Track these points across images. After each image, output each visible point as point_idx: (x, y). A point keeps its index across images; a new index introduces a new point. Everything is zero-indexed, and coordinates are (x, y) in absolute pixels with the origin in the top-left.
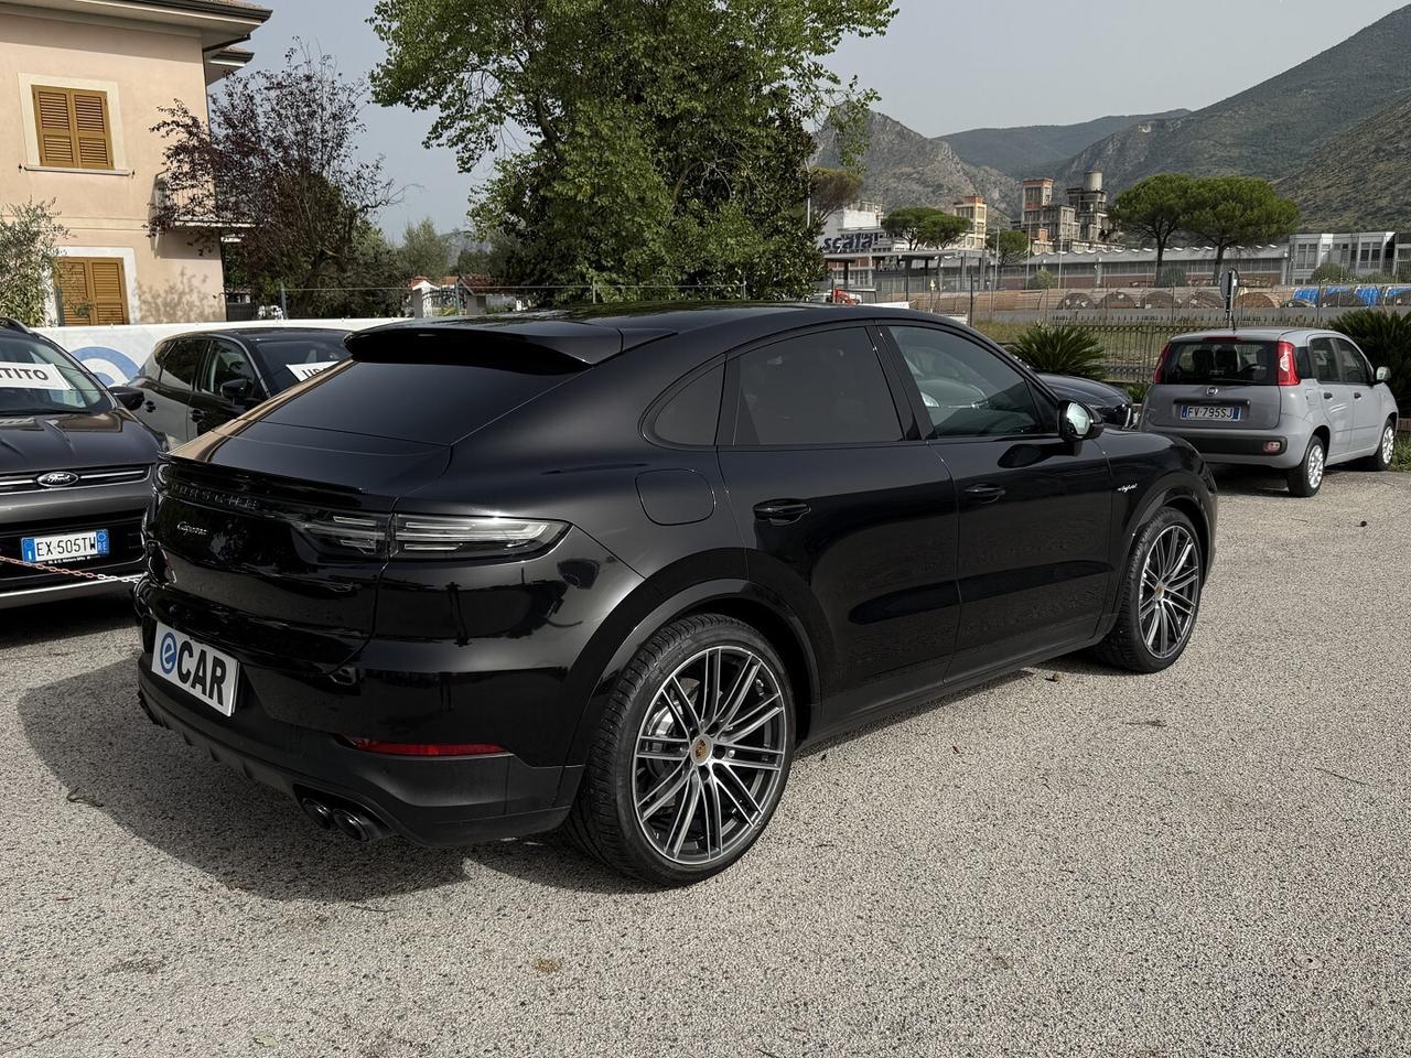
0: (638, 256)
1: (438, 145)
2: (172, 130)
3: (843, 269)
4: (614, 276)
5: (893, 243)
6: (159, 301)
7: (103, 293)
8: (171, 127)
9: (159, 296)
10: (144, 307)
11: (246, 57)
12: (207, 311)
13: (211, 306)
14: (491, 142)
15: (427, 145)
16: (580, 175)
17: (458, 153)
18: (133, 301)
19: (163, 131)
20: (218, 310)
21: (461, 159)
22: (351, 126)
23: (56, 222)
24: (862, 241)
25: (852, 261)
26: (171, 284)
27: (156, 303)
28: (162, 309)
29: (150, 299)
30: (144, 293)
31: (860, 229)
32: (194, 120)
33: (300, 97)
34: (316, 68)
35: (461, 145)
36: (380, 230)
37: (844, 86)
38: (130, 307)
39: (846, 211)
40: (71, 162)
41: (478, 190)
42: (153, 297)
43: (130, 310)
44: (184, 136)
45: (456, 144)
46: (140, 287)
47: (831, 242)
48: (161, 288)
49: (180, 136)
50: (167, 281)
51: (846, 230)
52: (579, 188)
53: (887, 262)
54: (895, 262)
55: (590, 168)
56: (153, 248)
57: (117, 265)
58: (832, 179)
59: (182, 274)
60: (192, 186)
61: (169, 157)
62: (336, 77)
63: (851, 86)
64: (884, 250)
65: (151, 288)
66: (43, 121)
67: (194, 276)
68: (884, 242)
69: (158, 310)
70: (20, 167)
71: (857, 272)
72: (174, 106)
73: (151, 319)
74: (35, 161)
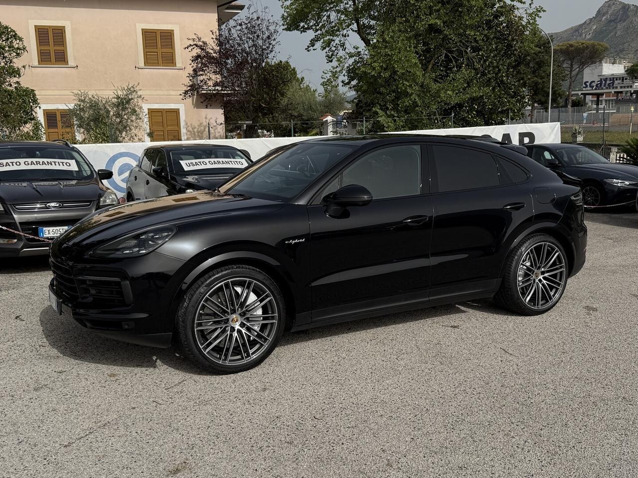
0: (407, 102)
1: (314, 50)
2: (194, 48)
3: (596, 99)
4: (392, 112)
5: (634, 83)
6: (196, 130)
7: (171, 125)
8: (193, 47)
9: (195, 128)
10: (189, 133)
11: (241, 8)
12: (217, 135)
13: (219, 132)
14: (343, 46)
15: (308, 50)
16: (375, 62)
17: (326, 53)
18: (183, 131)
19: (190, 49)
20: (222, 134)
21: (328, 56)
22: (273, 43)
23: (139, 93)
24: (608, 82)
25: (602, 94)
26: (201, 122)
27: (194, 132)
28: (197, 134)
29: (191, 129)
30: (188, 126)
31: (613, 75)
32: (205, 43)
33: (252, 28)
34: (260, 14)
35: (327, 49)
36: (316, 90)
37: (527, 5)
38: (182, 133)
39: (604, 64)
40: (158, 64)
41: (326, 72)
42: (192, 129)
43: (182, 135)
44: (199, 51)
45: (325, 48)
46: (187, 124)
47: (588, 84)
48: (196, 124)
49: (197, 51)
50: (199, 121)
51: (604, 76)
52: (374, 69)
53: (624, 95)
54: (629, 94)
55: (380, 58)
56: (193, 104)
57: (176, 112)
58: (587, 47)
59: (206, 118)
60: (202, 75)
61: (192, 61)
62: (270, 17)
63: (530, 4)
64: (628, 87)
65: (191, 125)
66: (146, 45)
67: (211, 118)
68: (627, 82)
69: (195, 135)
70: (136, 67)
71: (609, 100)
72: (195, 37)
73: (192, 139)
74: (142, 64)
